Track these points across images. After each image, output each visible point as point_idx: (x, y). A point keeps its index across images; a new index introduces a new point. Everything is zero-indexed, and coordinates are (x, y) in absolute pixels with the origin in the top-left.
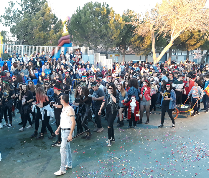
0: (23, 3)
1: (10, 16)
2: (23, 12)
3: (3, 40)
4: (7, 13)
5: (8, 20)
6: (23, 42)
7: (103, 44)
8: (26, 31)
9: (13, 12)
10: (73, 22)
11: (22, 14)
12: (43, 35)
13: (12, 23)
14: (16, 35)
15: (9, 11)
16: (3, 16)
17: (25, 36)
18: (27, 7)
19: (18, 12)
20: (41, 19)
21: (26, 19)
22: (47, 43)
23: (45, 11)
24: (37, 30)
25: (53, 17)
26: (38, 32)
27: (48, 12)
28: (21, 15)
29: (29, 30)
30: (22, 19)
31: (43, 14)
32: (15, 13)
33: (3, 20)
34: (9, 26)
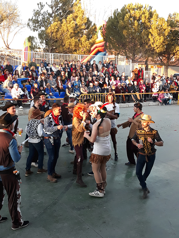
0: (53, 4)
1: (39, 20)
3: (30, 47)
4: (35, 16)
5: (37, 24)
6: (52, 50)
7: (143, 53)
8: (55, 37)
9: (42, 15)
10: (109, 26)
11: (52, 17)
12: (74, 41)
13: (40, 28)
14: (44, 41)
15: (37, 13)
16: (31, 20)
17: (55, 43)
18: (57, 9)
19: (48, 15)
20: (73, 23)
21: (56, 23)
22: (78, 51)
23: (77, 14)
24: (68, 35)
25: (87, 21)
26: (69, 39)
27: (80, 16)
29: (59, 36)
30: (52, 23)
31: (75, 18)
32: (44, 16)
33: (31, 23)
34: (38, 31)
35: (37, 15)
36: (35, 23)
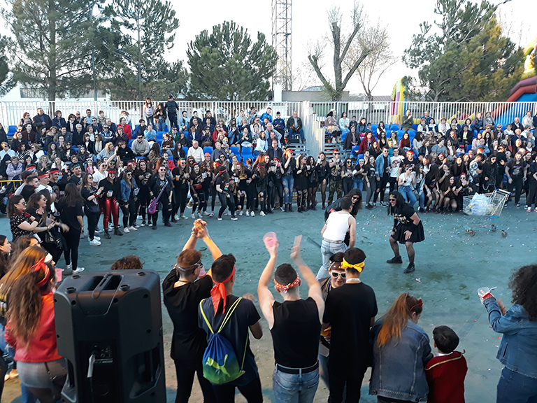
0: (446, 22)
1: (421, 49)
2: (445, 39)
3: (404, 93)
4: (415, 44)
5: (417, 57)
6: (439, 95)
8: (447, 75)
9: (427, 41)
11: (443, 43)
12: (479, 80)
13: (422, 62)
14: (428, 83)
15: (419, 40)
16: (409, 51)
17: (446, 85)
18: (453, 30)
19: (436, 41)
20: (479, 51)
21: (450, 52)
22: (486, 95)
23: (488, 34)
24: (470, 71)
25: (505, 45)
26: (470, 77)
27: (494, 36)
28: (441, 46)
29: (453, 73)
30: (443, 52)
31: (484, 41)
32: (430, 43)
33: (408, 57)
34: (418, 68)
35: (419, 43)
36: (415, 56)
